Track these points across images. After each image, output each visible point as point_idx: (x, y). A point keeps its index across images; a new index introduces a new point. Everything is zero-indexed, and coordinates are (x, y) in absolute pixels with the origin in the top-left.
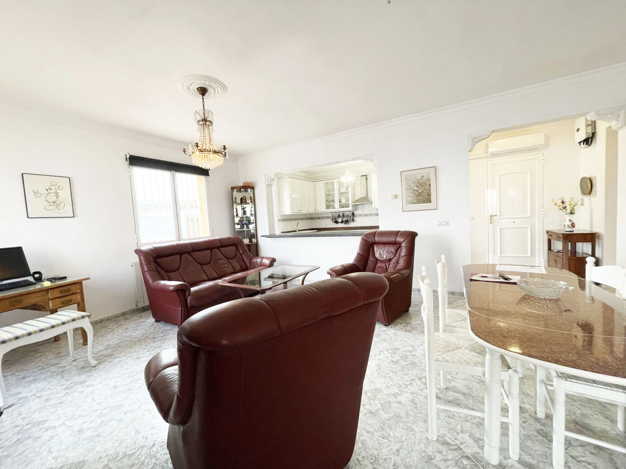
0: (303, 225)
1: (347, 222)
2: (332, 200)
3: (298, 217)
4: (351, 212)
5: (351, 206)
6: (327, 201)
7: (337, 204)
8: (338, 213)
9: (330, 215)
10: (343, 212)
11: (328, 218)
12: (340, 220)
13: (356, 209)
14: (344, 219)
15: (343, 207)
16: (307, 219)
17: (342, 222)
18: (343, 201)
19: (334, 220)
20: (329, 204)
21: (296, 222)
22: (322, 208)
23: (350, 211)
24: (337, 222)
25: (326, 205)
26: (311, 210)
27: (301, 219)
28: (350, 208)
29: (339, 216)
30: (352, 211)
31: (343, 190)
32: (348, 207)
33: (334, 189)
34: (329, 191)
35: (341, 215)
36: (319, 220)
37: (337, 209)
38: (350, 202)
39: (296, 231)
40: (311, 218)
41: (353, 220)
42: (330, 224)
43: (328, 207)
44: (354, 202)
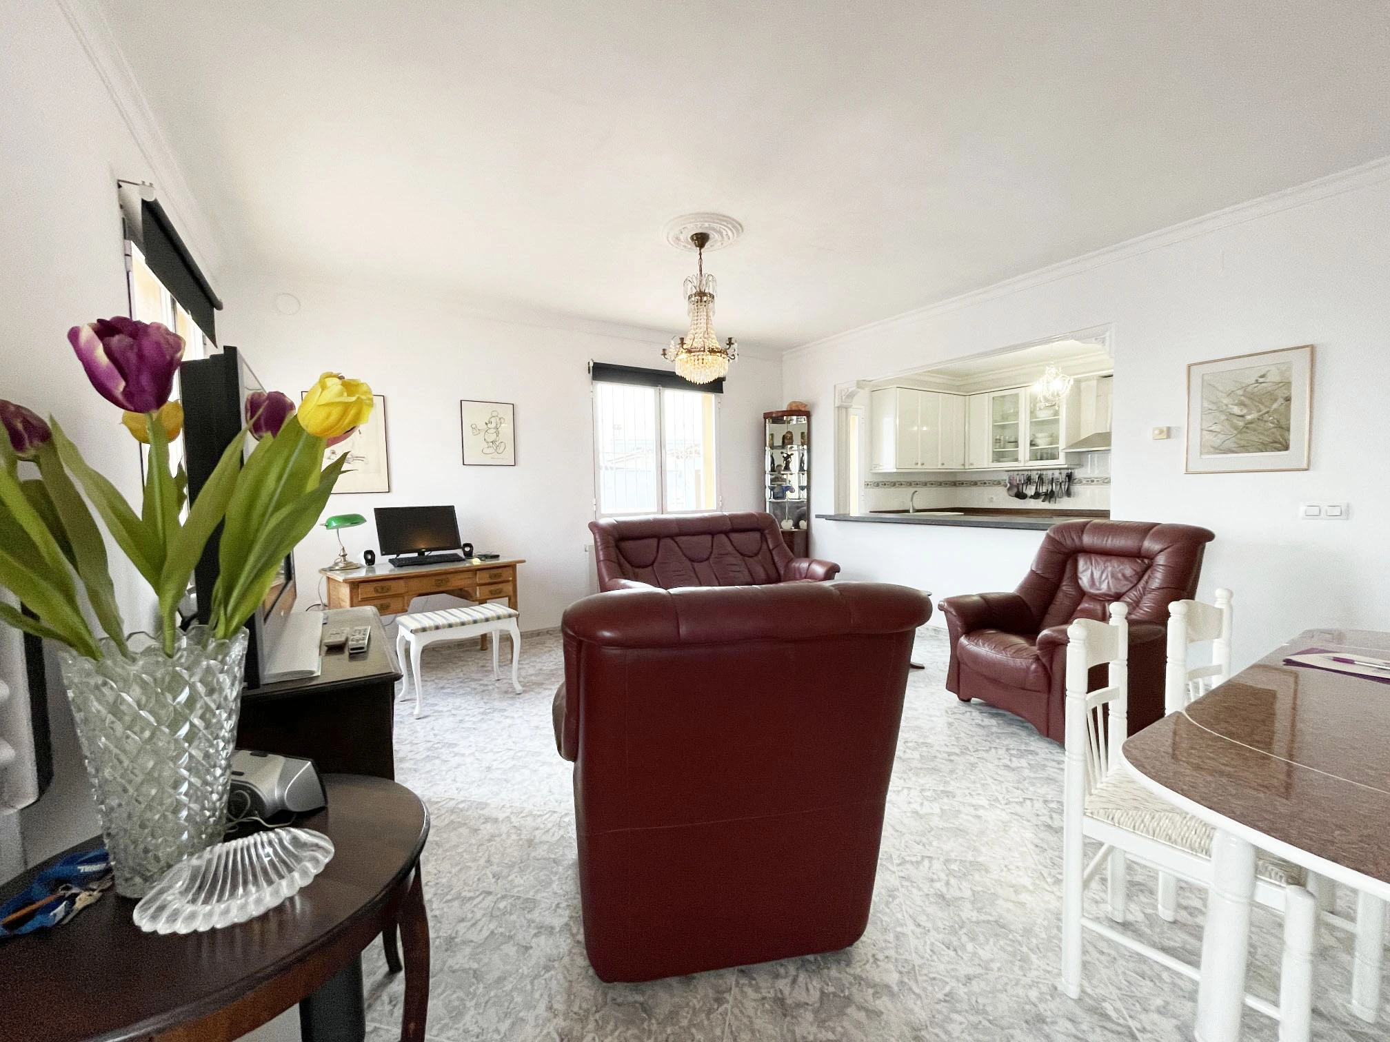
0: (926, 497)
1: (1050, 496)
2: (1012, 440)
3: (916, 479)
4: (1065, 472)
5: (1062, 455)
6: (997, 441)
7: (1024, 451)
8: (1026, 473)
9: (1005, 477)
10: (1040, 470)
11: (999, 483)
12: (1030, 490)
13: (1080, 465)
14: (1043, 489)
15: (1041, 459)
16: (940, 484)
17: (1037, 495)
18: (1043, 443)
19: (1015, 490)
20: (1003, 448)
21: (912, 490)
22: (982, 459)
23: (1060, 469)
24: (1021, 496)
25: (993, 452)
26: (954, 465)
27: (925, 484)
28: (1061, 461)
29: (1029, 480)
30: (1067, 469)
31: (1043, 415)
32: (1053, 457)
33: (1016, 414)
34: (1005, 418)
35: (1035, 477)
36: (974, 488)
37: (1024, 461)
38: (1062, 445)
39: (908, 511)
40: (953, 481)
41: (1068, 493)
42: (1002, 499)
43: (999, 456)
44: (1071, 447)
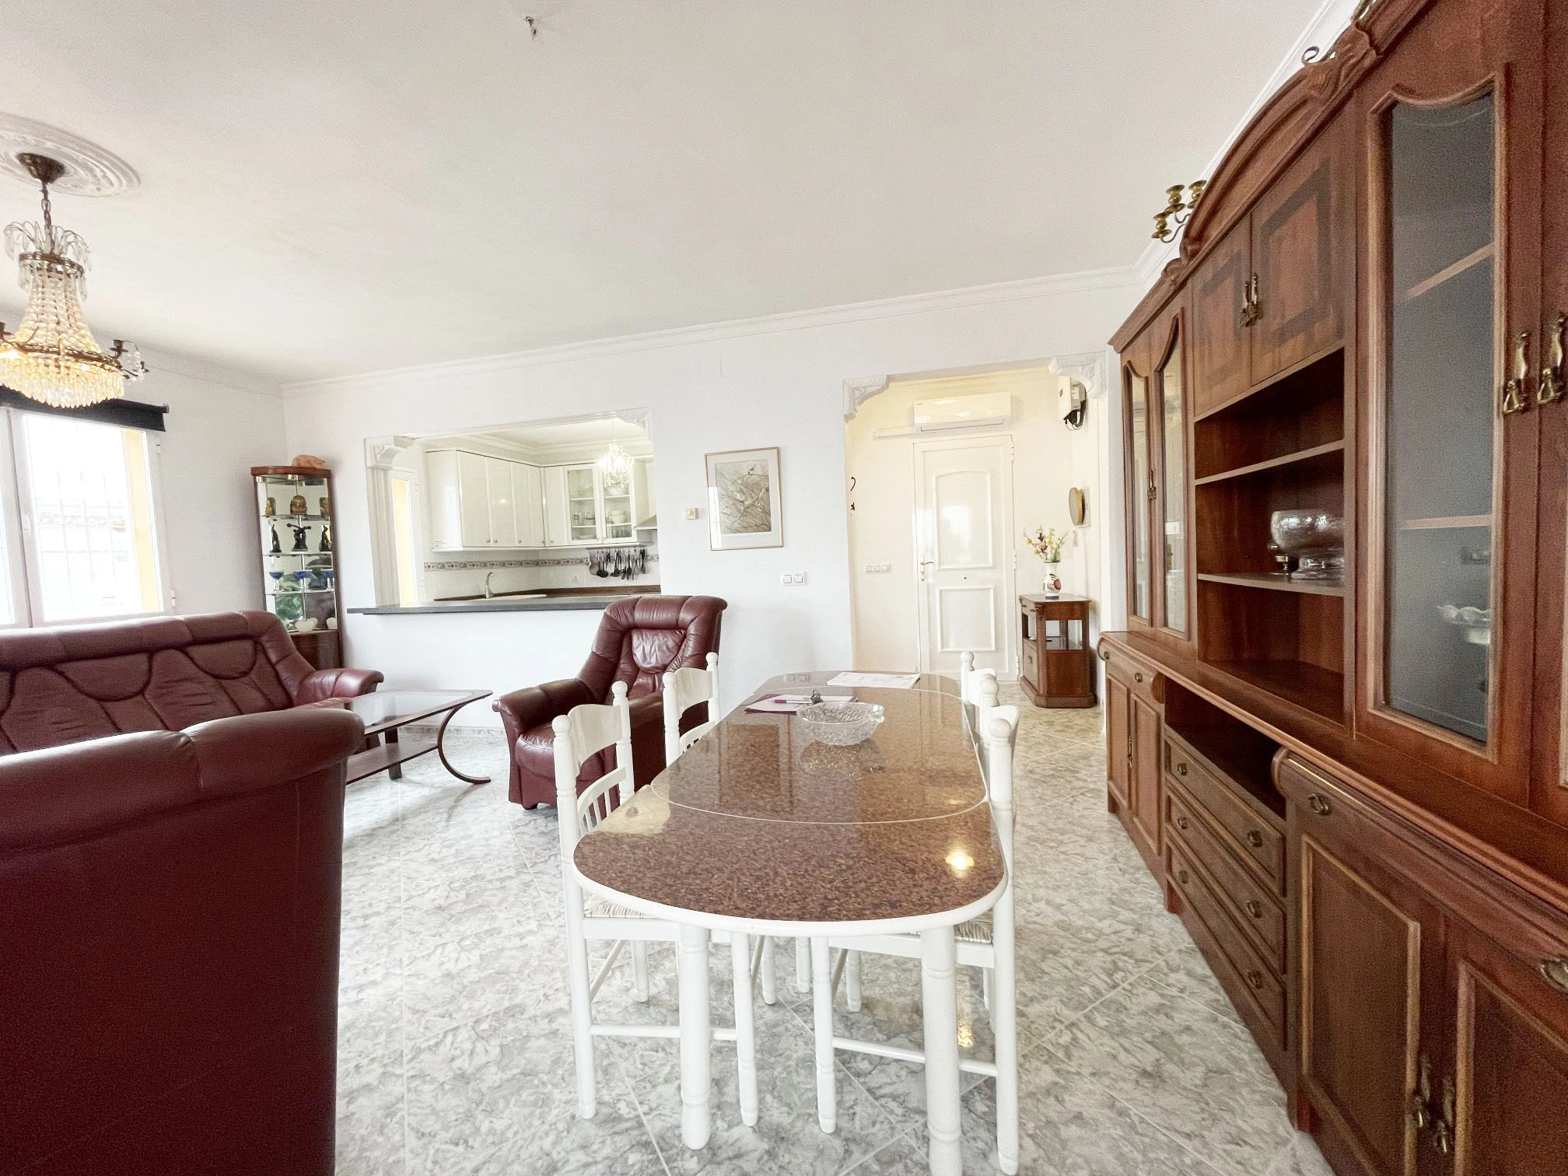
0: (503, 580)
1: (628, 573)
2: (590, 516)
3: (494, 559)
4: (638, 549)
5: (634, 533)
6: (575, 517)
7: (601, 528)
8: (605, 550)
9: (587, 554)
10: (618, 547)
11: (581, 561)
12: (610, 568)
13: (651, 543)
14: (622, 567)
15: (617, 537)
16: (521, 564)
17: (616, 573)
18: (618, 522)
19: (596, 569)
20: (582, 525)
21: (488, 571)
22: (562, 537)
23: (635, 546)
24: (602, 574)
25: (573, 529)
26: (533, 542)
27: (503, 564)
28: (633, 539)
29: (608, 558)
30: (640, 546)
31: (616, 493)
32: (628, 535)
33: (592, 490)
34: (581, 493)
35: (614, 554)
36: (558, 568)
37: (603, 539)
38: (633, 523)
39: (483, 596)
40: (535, 560)
41: (643, 570)
42: (586, 578)
43: (578, 533)
44: (642, 524)
